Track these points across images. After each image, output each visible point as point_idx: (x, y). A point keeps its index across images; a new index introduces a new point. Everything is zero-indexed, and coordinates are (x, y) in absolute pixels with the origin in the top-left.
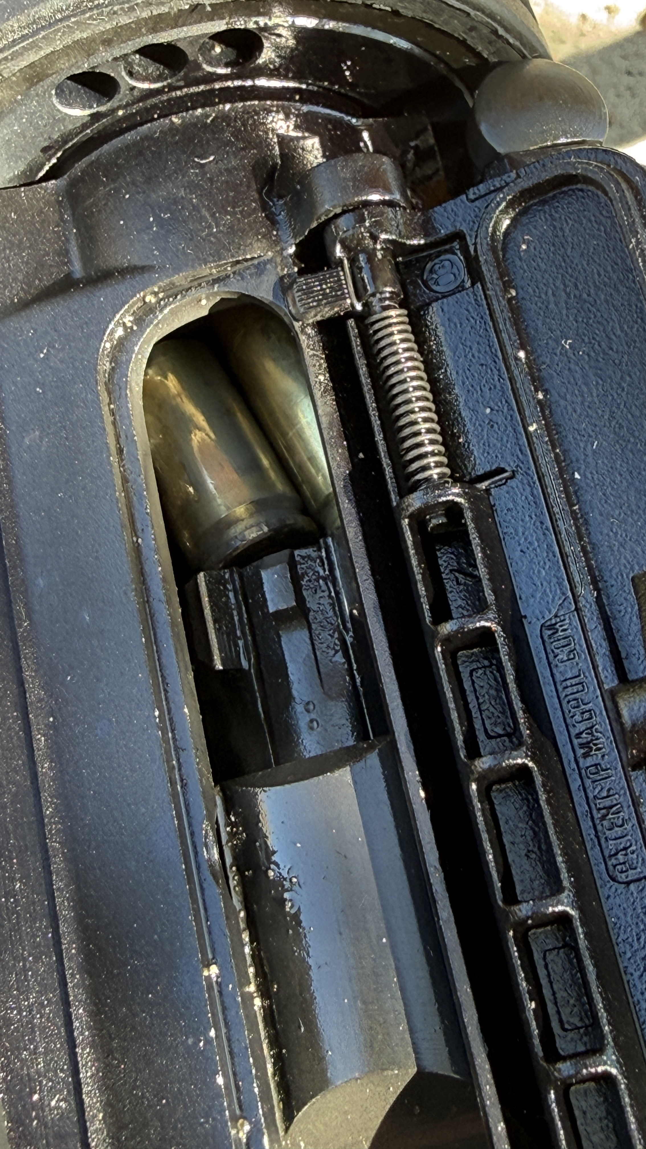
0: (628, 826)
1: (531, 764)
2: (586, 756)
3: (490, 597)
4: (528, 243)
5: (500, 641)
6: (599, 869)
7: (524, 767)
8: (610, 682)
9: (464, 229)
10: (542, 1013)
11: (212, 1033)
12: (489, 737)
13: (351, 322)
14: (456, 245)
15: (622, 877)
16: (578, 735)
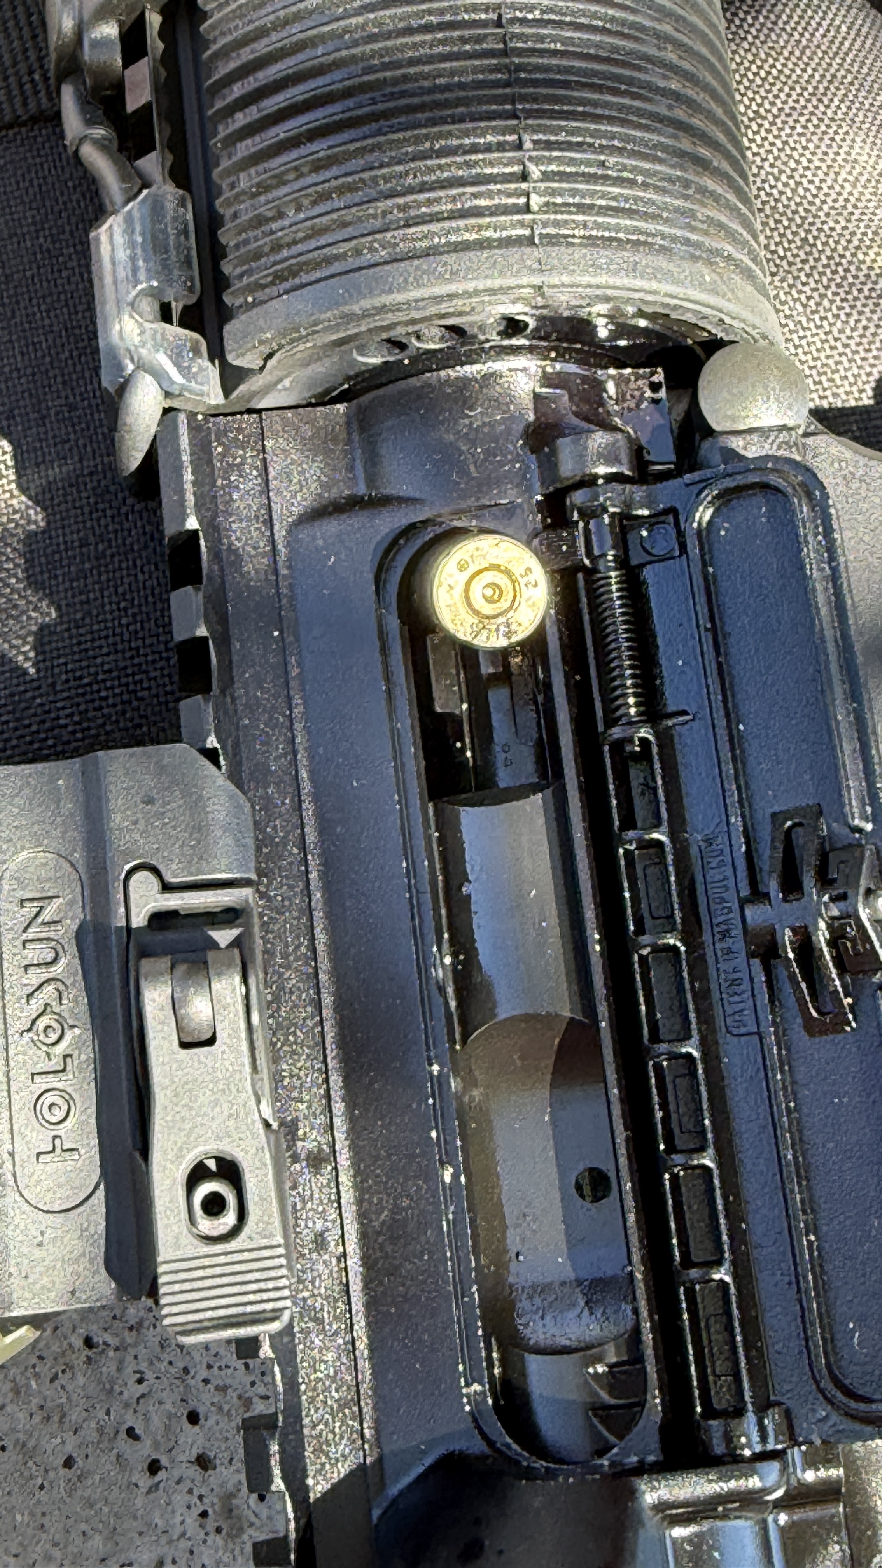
0: (745, 996)
1: (679, 944)
2: (721, 940)
3: (664, 815)
4: (727, 530)
5: (668, 849)
6: (720, 1022)
7: (675, 948)
8: (745, 892)
9: (678, 506)
10: (666, 1120)
11: (431, 1101)
12: (653, 918)
13: (580, 576)
14: (671, 518)
15: (735, 1031)
16: (718, 925)
